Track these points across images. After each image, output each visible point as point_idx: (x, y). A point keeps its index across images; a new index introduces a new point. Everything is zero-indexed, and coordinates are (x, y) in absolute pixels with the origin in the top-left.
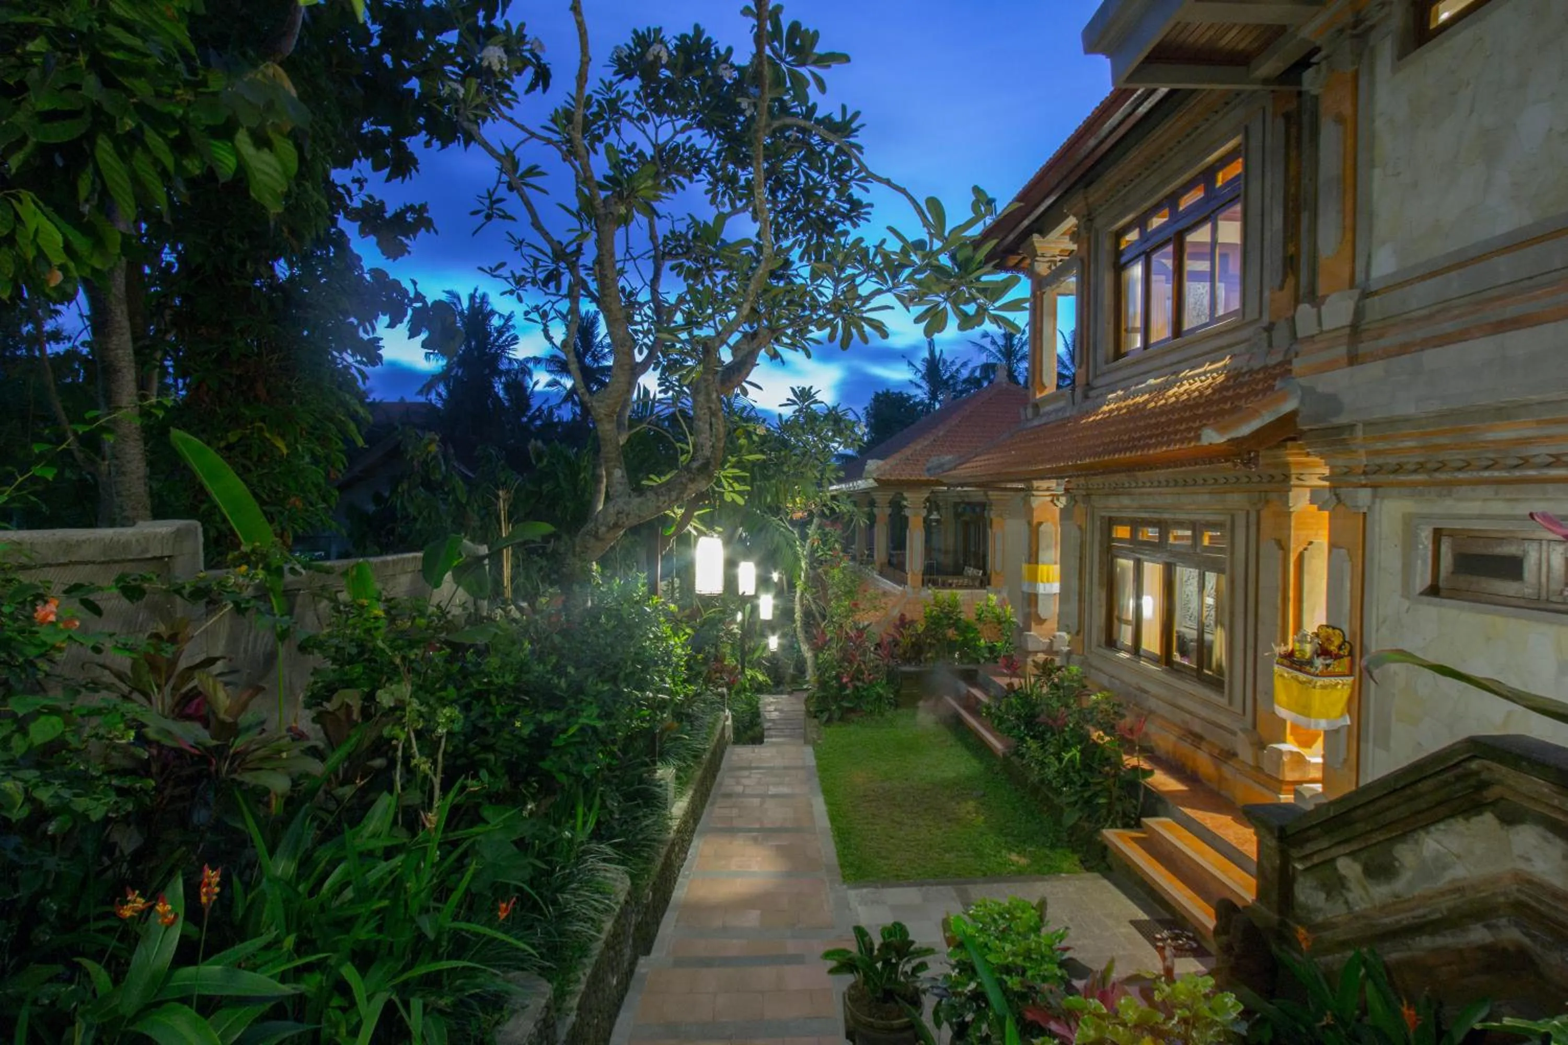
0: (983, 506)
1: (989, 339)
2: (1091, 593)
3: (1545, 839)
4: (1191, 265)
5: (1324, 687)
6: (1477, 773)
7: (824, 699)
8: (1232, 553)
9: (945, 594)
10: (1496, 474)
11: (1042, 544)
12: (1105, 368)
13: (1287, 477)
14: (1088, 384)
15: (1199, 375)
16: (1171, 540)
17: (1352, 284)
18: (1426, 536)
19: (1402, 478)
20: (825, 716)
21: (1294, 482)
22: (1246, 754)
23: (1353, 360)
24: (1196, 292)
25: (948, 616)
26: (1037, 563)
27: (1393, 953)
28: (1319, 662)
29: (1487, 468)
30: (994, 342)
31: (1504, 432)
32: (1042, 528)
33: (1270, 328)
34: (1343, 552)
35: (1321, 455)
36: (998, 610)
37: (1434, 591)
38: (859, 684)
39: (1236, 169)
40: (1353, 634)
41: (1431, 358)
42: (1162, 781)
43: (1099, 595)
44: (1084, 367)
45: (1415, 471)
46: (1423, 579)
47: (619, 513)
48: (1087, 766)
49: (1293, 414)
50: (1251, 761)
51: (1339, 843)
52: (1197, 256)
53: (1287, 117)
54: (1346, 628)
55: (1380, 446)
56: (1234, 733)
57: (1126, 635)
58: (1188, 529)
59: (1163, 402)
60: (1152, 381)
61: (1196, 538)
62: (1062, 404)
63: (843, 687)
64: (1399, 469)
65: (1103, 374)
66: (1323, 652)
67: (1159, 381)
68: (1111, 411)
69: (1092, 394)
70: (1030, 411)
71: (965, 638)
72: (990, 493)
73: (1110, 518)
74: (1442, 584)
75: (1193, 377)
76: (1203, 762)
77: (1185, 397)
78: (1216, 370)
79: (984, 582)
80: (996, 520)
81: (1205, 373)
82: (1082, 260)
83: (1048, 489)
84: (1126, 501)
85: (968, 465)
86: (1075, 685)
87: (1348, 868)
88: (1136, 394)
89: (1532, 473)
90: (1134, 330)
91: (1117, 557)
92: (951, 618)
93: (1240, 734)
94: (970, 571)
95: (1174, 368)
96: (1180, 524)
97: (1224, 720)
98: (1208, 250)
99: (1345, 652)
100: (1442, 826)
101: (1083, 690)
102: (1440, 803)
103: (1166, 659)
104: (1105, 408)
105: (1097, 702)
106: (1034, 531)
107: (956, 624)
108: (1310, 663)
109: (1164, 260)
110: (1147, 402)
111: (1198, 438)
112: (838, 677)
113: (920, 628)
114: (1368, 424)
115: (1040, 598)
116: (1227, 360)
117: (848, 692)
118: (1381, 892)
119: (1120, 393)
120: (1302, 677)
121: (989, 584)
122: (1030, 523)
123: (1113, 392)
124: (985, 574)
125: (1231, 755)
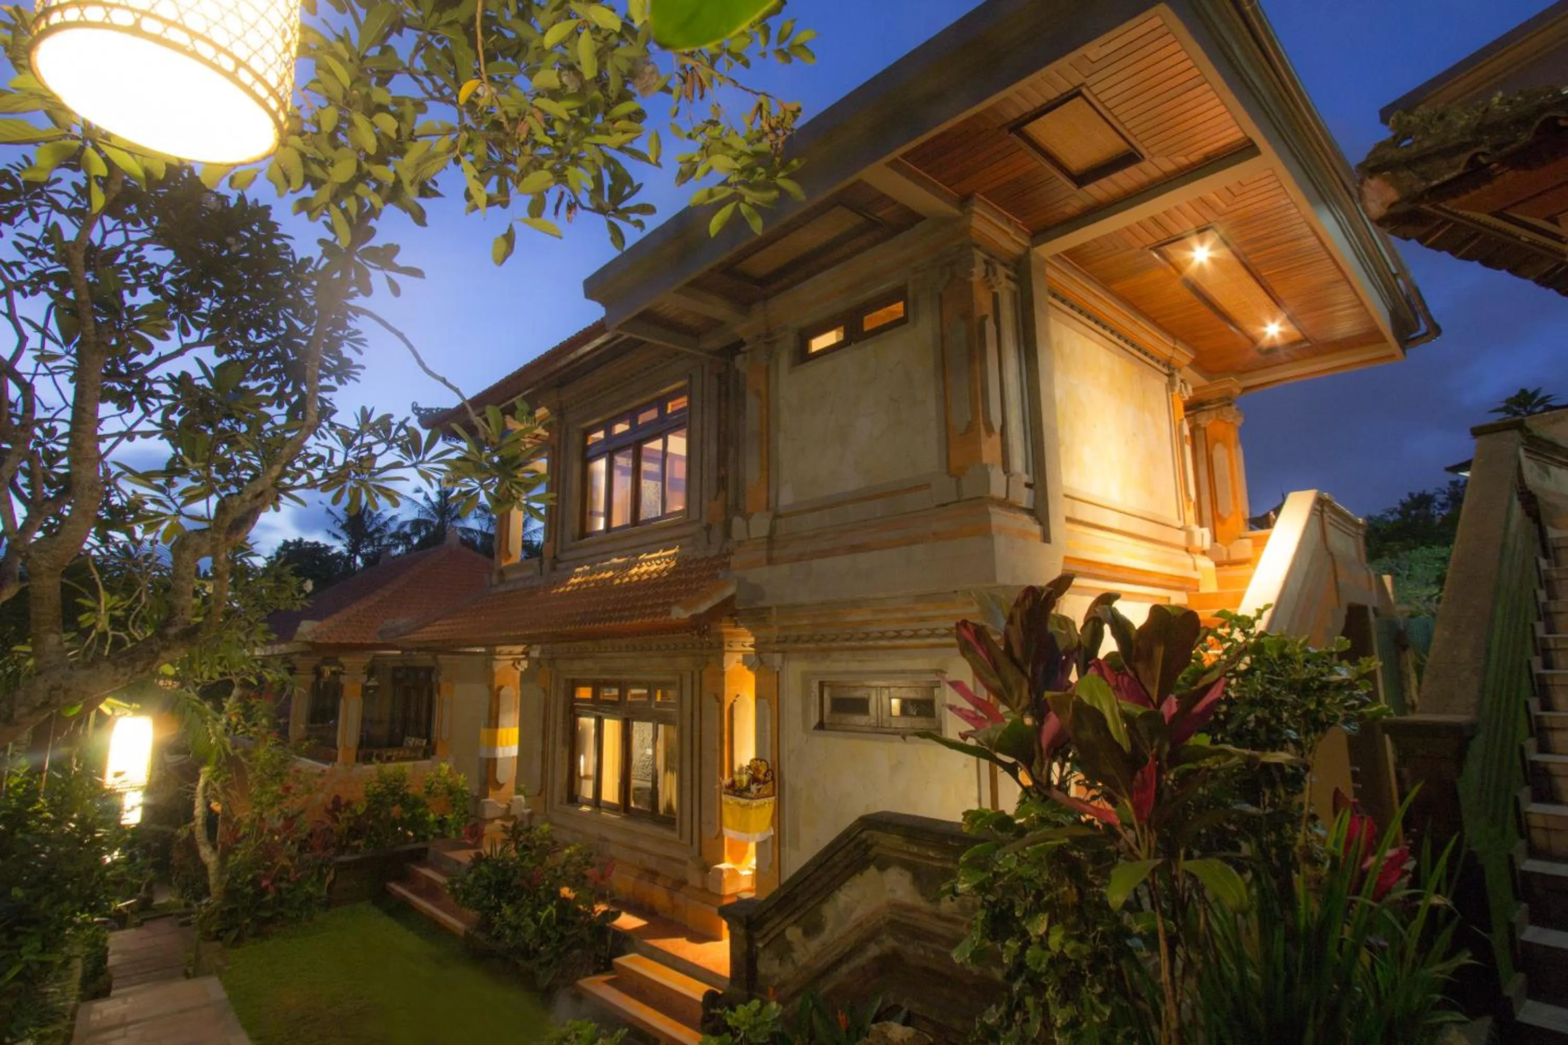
0: (429, 671)
1: (422, 495)
2: (554, 752)
3: (901, 874)
4: (646, 466)
5: (757, 807)
6: (866, 840)
7: (232, 912)
8: (681, 707)
9: (390, 768)
10: (853, 644)
11: (503, 707)
12: (573, 544)
13: (721, 644)
14: (555, 557)
15: (655, 559)
16: (629, 698)
17: (768, 509)
18: (815, 686)
19: (800, 646)
20: (233, 934)
21: (726, 648)
22: (694, 879)
23: (770, 561)
24: (650, 489)
25: (394, 792)
26: (497, 726)
27: (826, 987)
28: (754, 788)
29: (847, 640)
30: (427, 498)
31: (856, 617)
32: (503, 692)
33: (708, 528)
34: (765, 701)
35: (749, 628)
36: (450, 780)
37: (821, 726)
38: (284, 885)
39: (682, 402)
40: (773, 764)
41: (819, 564)
42: (628, 921)
43: (561, 753)
44: (552, 542)
45: (808, 642)
46: (814, 719)
47: (53, 688)
48: (561, 921)
49: (733, 597)
50: (699, 885)
51: (787, 917)
52: (651, 460)
53: (719, 376)
54: (768, 760)
55: (786, 623)
56: (685, 863)
57: (587, 790)
58: (644, 688)
59: (627, 579)
60: (615, 560)
61: (651, 695)
62: (529, 573)
63: (263, 892)
64: (798, 639)
65: (570, 550)
66: (754, 780)
67: (622, 560)
68: (579, 584)
69: (559, 566)
70: (495, 579)
71: (414, 815)
72: (440, 657)
73: (573, 680)
74: (825, 720)
75: (650, 560)
76: (659, 896)
77: (646, 577)
78: (669, 556)
79: (429, 752)
80: (443, 686)
81: (660, 558)
82: (553, 447)
83: (510, 653)
84: (589, 664)
85: (428, 629)
86: (546, 842)
87: (793, 934)
88: (601, 570)
89: (871, 643)
90: (599, 514)
91: (580, 716)
92: (397, 794)
93: (690, 862)
94: (411, 741)
95: (634, 551)
96: (639, 684)
97: (675, 853)
98: (660, 456)
99: (769, 778)
100: (848, 884)
101: (554, 846)
102: (847, 867)
103: (624, 806)
104: (573, 580)
105: (570, 856)
106: (495, 695)
107: (403, 800)
108: (748, 789)
109: (623, 461)
110: (612, 579)
111: (668, 613)
112: (254, 882)
113: (361, 810)
114: (778, 607)
115: (499, 763)
116: (676, 550)
117: (269, 897)
118: (814, 945)
119: (587, 568)
120: (743, 801)
121: (434, 754)
122: (490, 687)
123: (579, 566)
124: (429, 743)
125: (682, 883)
